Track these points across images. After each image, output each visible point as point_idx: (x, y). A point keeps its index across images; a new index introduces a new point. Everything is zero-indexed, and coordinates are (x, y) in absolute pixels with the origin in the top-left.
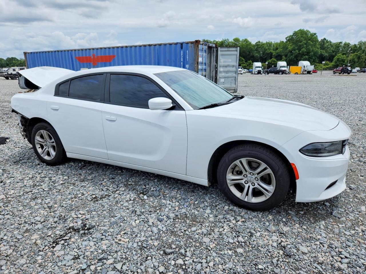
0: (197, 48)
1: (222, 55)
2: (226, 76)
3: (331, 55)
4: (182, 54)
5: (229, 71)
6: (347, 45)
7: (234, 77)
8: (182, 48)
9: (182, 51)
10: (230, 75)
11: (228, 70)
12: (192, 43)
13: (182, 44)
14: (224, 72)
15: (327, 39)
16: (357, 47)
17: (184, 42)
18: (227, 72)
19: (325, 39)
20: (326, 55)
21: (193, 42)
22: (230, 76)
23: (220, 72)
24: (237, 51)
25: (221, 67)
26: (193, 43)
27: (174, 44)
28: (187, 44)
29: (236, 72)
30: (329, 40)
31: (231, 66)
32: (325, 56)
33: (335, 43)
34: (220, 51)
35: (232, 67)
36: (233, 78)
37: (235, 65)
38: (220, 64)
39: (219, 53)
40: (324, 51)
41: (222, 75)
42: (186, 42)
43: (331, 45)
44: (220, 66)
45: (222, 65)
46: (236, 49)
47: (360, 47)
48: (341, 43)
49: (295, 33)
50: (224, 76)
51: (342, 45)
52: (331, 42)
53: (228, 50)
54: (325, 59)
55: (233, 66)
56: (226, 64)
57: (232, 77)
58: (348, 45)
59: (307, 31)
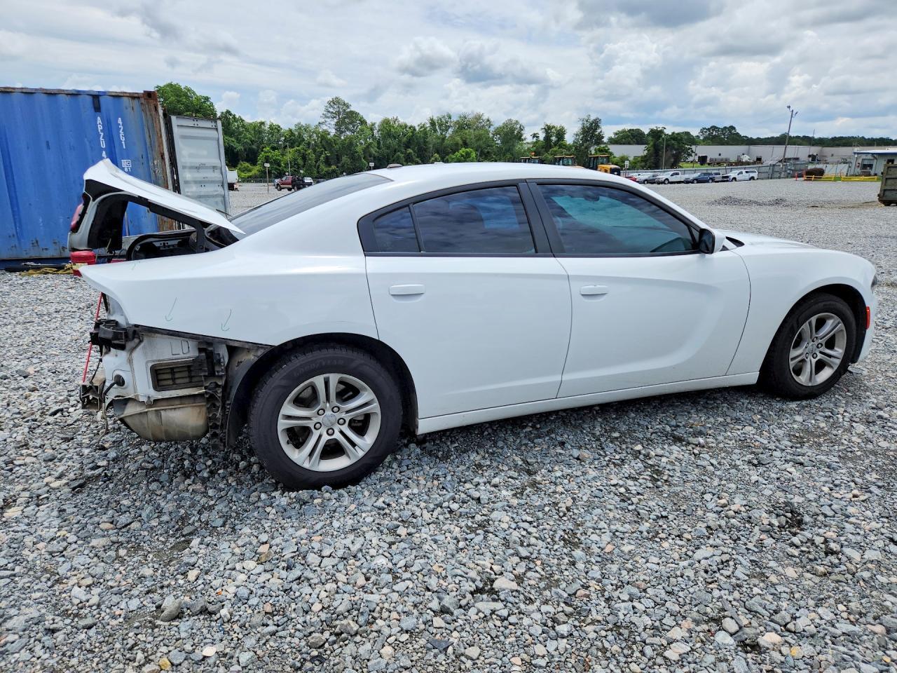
0: (154, 113)
1: (184, 137)
2: (202, 194)
3: (249, 149)
4: (100, 128)
5: (206, 179)
6: (275, 129)
7: (221, 195)
8: (97, 108)
9: (99, 118)
10: (209, 189)
11: (204, 178)
12: (134, 97)
13: (96, 97)
14: (196, 182)
15: (233, 113)
16: (294, 135)
17: (104, 93)
18: (202, 183)
19: (228, 112)
20: (239, 148)
21: (136, 95)
22: (211, 194)
23: (186, 182)
24: (217, 129)
25: (186, 170)
26: (138, 98)
27: (67, 94)
28: (116, 99)
29: (223, 183)
30: (237, 116)
31: (207, 168)
32: (238, 151)
33: (251, 124)
34: (178, 126)
35: (212, 170)
36: (219, 199)
37: (219, 165)
38: (183, 160)
39: (176, 130)
40: (233, 139)
41: (190, 190)
42: (113, 94)
43: (243, 126)
44: (184, 167)
45: (188, 165)
46: (214, 124)
47: (299, 134)
48: (262, 123)
49: (160, 90)
50: (197, 194)
51: (267, 128)
52: (243, 121)
53: (196, 126)
54: (240, 157)
55: (214, 168)
56: (197, 161)
57: (216, 195)
58: (279, 131)
59: (189, 90)
